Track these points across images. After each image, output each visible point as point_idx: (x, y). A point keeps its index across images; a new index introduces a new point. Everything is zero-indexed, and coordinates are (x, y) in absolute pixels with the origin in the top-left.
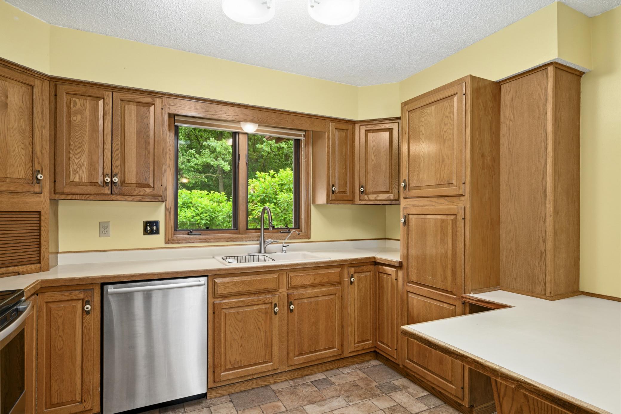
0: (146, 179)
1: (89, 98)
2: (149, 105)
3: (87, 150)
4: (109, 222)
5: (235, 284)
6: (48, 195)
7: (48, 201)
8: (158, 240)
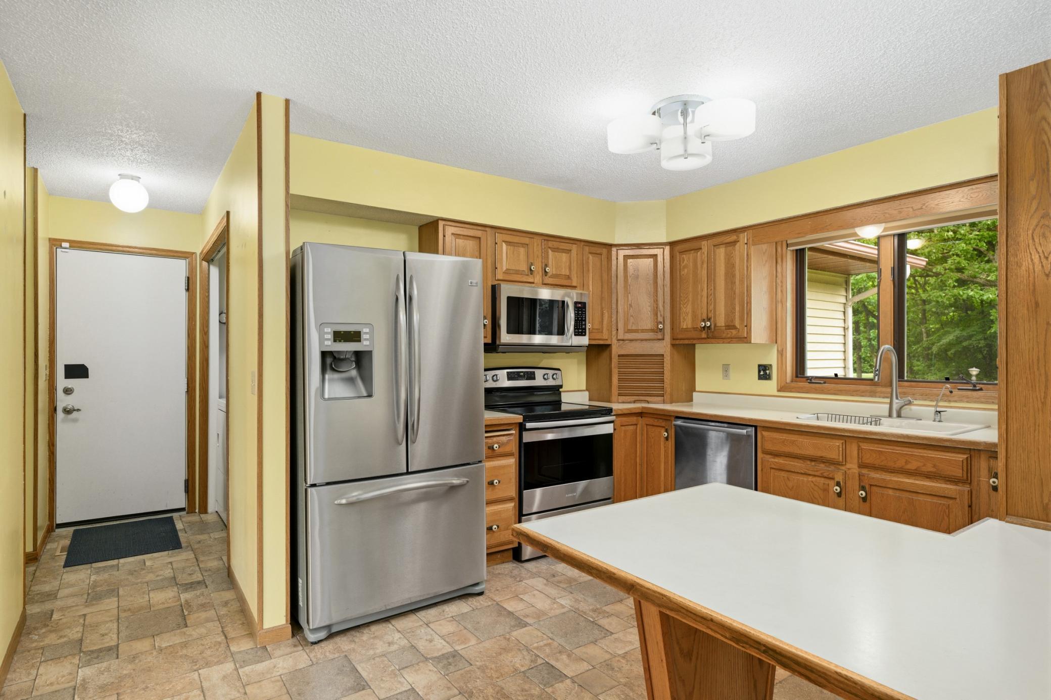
0: (732, 321)
1: (693, 252)
2: (735, 243)
3: (691, 299)
4: (729, 365)
5: (783, 442)
6: (669, 341)
7: (669, 346)
8: (771, 386)
